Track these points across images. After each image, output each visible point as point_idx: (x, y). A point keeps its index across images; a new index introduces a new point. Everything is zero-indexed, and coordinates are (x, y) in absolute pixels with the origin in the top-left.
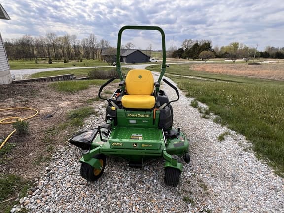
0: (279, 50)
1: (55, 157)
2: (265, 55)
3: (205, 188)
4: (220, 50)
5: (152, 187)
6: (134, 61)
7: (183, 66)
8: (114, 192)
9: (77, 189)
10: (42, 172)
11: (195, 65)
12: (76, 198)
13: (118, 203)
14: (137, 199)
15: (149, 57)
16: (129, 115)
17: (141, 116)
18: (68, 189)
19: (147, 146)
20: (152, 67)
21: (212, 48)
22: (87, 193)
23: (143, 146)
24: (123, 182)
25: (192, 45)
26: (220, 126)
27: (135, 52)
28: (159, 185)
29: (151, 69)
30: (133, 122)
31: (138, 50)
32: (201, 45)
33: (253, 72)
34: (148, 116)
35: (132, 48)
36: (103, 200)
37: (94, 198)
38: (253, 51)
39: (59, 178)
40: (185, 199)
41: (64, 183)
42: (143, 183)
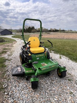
0: (53, 29)
1: (5, 86)
2: (50, 31)
3: (70, 74)
4: (37, 29)
5: (57, 81)
6: (5, 34)
7: (27, 35)
8: (48, 89)
9: (32, 95)
10: (5, 97)
11: (31, 35)
12: (36, 99)
13: (53, 91)
14: (57, 87)
15: (12, 32)
16: (36, 56)
17: (41, 56)
18: (28, 97)
19: (54, 66)
20: (14, 36)
21: (35, 29)
22: (38, 94)
23: (53, 66)
24: (47, 83)
25: (28, 27)
26: (57, 54)
27: (5, 30)
28: (58, 79)
29: (14, 37)
30: (38, 59)
31: (6, 29)
32: (31, 27)
33: (49, 36)
34: (43, 55)
35: (2, 28)
36: (47, 94)
37: (43, 95)
38: (47, 29)
39: (18, 95)
40: (69, 80)
41: (23, 96)
42: (53, 81)
